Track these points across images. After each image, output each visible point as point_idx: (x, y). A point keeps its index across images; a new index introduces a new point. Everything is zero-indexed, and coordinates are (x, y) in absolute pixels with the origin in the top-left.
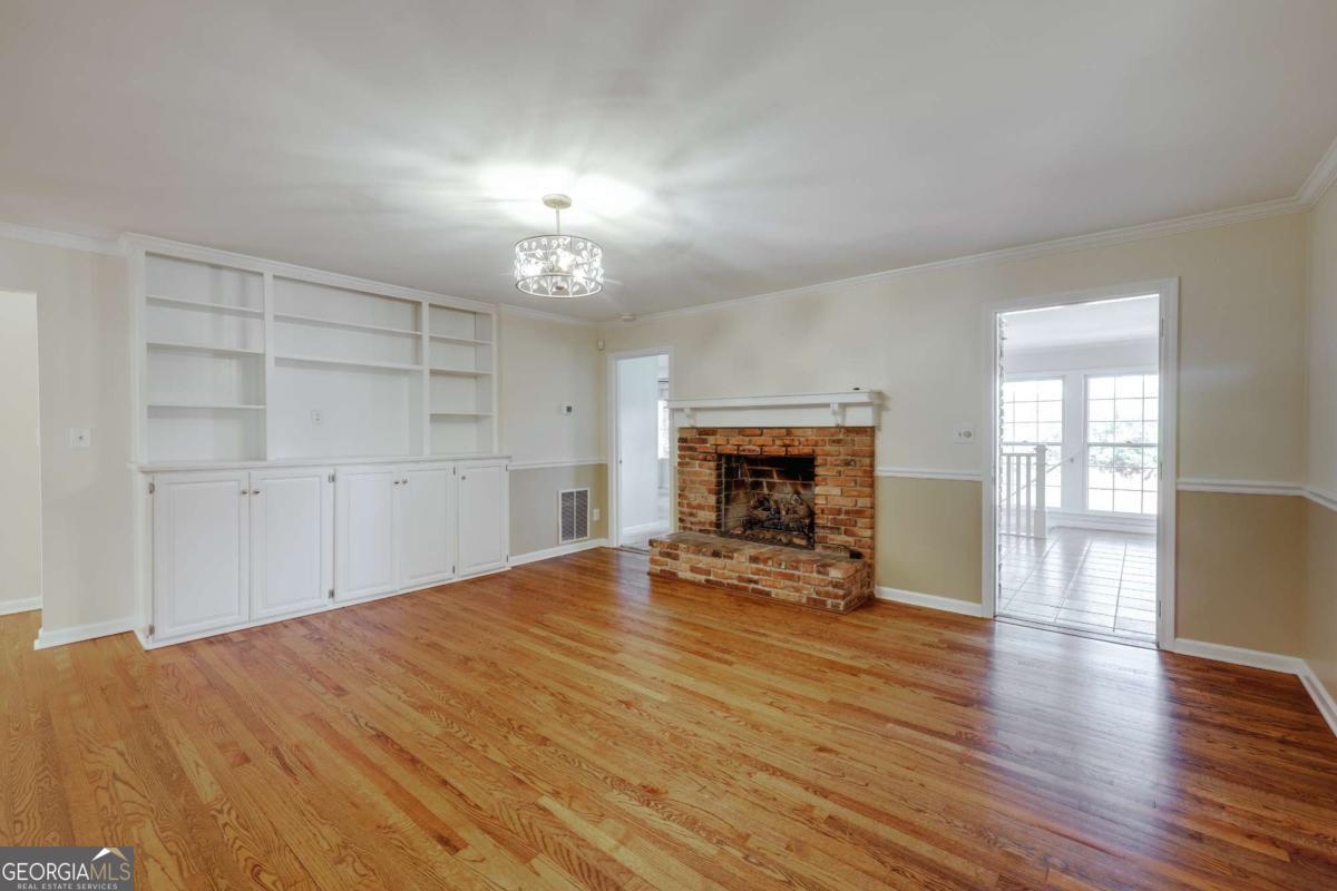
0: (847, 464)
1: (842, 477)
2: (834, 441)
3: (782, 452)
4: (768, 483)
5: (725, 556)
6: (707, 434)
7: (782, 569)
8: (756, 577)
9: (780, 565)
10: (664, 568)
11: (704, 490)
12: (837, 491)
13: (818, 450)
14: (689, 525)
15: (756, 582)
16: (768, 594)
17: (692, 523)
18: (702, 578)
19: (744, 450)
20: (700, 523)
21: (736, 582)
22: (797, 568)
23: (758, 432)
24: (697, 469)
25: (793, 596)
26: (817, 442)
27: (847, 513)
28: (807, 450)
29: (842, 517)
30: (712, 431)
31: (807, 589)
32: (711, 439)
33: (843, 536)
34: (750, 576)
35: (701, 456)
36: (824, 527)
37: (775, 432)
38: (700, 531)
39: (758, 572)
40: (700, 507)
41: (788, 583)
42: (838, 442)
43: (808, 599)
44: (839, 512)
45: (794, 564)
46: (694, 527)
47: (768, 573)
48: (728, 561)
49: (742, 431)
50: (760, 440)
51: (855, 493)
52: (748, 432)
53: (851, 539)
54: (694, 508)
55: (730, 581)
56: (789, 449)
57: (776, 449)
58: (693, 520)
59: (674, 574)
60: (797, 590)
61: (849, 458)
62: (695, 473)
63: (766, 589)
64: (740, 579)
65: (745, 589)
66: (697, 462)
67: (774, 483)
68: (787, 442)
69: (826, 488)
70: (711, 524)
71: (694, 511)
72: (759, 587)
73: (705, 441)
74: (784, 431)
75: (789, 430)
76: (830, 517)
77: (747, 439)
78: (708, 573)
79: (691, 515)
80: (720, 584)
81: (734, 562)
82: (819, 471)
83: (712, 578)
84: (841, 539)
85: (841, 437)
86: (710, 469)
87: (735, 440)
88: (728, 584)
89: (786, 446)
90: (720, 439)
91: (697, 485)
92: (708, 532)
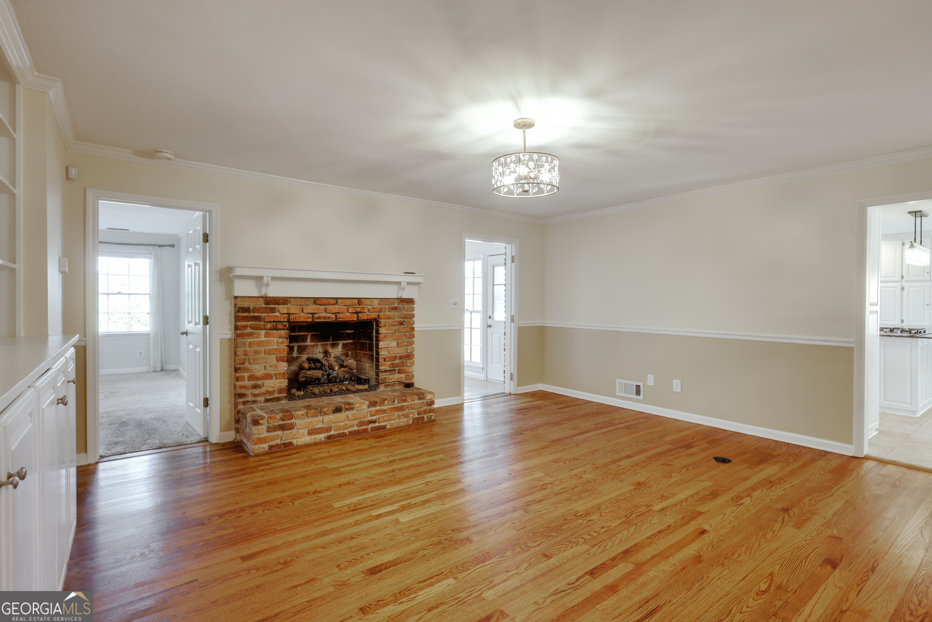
0: (401, 324)
1: (397, 333)
2: (393, 309)
3: (354, 318)
4: (299, 346)
5: (347, 409)
6: (278, 304)
7: (397, 404)
8: (374, 418)
9: (394, 401)
10: (274, 443)
11: (272, 359)
12: (394, 344)
13: (381, 314)
14: (250, 398)
15: (374, 422)
16: (384, 427)
17: (255, 395)
18: (322, 437)
19: (319, 318)
20: (268, 392)
21: (356, 428)
22: (405, 401)
23: (333, 301)
24: (263, 338)
25: (403, 422)
26: (381, 309)
27: (401, 358)
28: (373, 315)
29: (397, 361)
30: (285, 301)
31: (413, 413)
32: (283, 309)
33: (397, 374)
34: (370, 418)
35: (269, 326)
36: (386, 371)
37: (348, 302)
38: (267, 401)
39: (377, 412)
40: (268, 376)
41: (400, 413)
42: (395, 309)
43: (413, 419)
44: (395, 358)
45: (404, 398)
46: (259, 399)
47: (384, 411)
48: (350, 413)
49: (316, 301)
50: (335, 308)
51: (406, 344)
52: (323, 301)
53: (403, 376)
54: (258, 379)
55: (351, 429)
56: (360, 315)
57: (348, 316)
58: (257, 391)
59: (291, 444)
60: (406, 416)
61: (402, 320)
62: (260, 344)
63: (382, 424)
64: (361, 424)
65: (366, 431)
66: (263, 332)
67: (307, 346)
68: (359, 310)
69: (387, 342)
70: (280, 391)
71: (259, 382)
72: (377, 424)
73: (273, 310)
74: (356, 301)
75: (360, 301)
76: (389, 363)
77: (322, 307)
78: (329, 429)
79: (255, 387)
80: (343, 435)
81: (355, 411)
82: (382, 331)
83: (333, 433)
84: (396, 376)
85: (396, 305)
86: (280, 337)
87: (312, 308)
88: (350, 432)
89: (357, 313)
90: (293, 309)
91: (262, 355)
92: (278, 399)
